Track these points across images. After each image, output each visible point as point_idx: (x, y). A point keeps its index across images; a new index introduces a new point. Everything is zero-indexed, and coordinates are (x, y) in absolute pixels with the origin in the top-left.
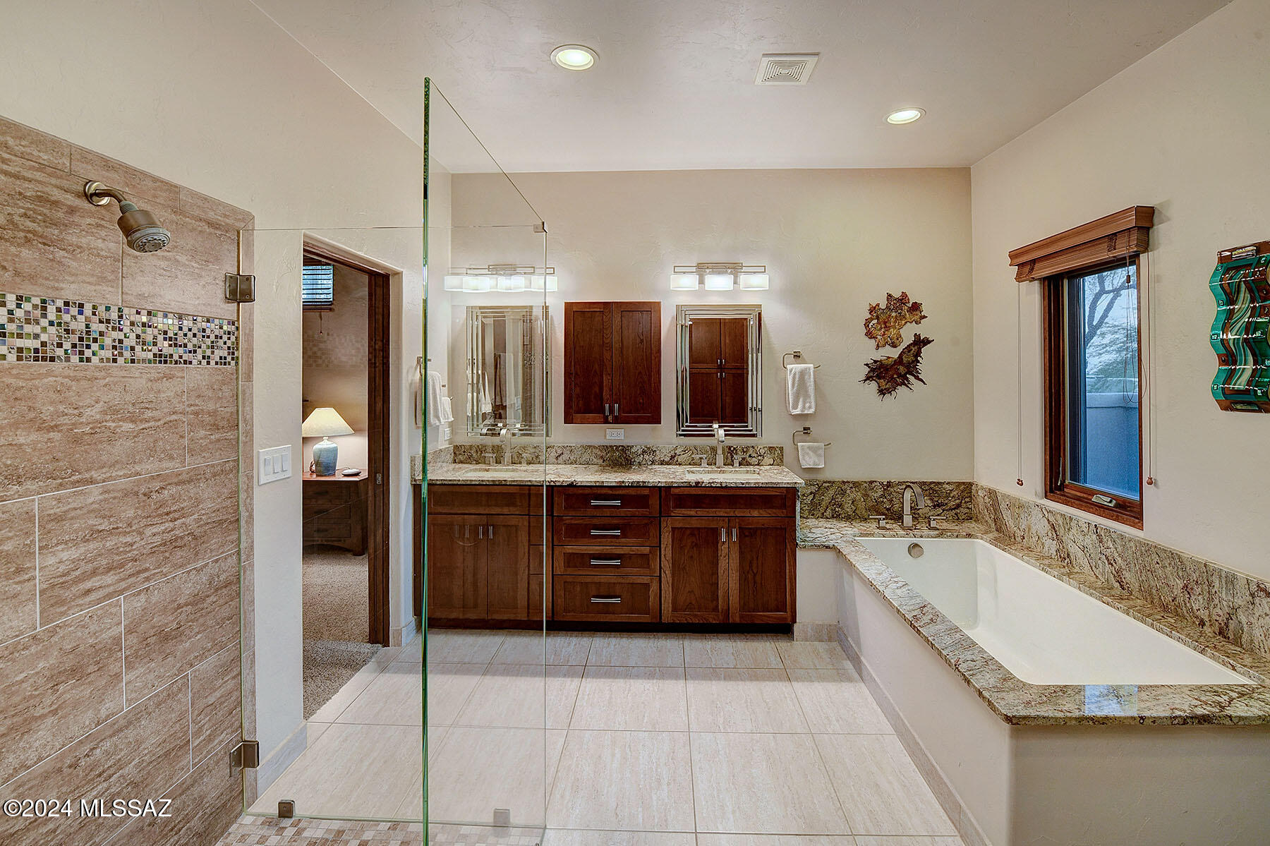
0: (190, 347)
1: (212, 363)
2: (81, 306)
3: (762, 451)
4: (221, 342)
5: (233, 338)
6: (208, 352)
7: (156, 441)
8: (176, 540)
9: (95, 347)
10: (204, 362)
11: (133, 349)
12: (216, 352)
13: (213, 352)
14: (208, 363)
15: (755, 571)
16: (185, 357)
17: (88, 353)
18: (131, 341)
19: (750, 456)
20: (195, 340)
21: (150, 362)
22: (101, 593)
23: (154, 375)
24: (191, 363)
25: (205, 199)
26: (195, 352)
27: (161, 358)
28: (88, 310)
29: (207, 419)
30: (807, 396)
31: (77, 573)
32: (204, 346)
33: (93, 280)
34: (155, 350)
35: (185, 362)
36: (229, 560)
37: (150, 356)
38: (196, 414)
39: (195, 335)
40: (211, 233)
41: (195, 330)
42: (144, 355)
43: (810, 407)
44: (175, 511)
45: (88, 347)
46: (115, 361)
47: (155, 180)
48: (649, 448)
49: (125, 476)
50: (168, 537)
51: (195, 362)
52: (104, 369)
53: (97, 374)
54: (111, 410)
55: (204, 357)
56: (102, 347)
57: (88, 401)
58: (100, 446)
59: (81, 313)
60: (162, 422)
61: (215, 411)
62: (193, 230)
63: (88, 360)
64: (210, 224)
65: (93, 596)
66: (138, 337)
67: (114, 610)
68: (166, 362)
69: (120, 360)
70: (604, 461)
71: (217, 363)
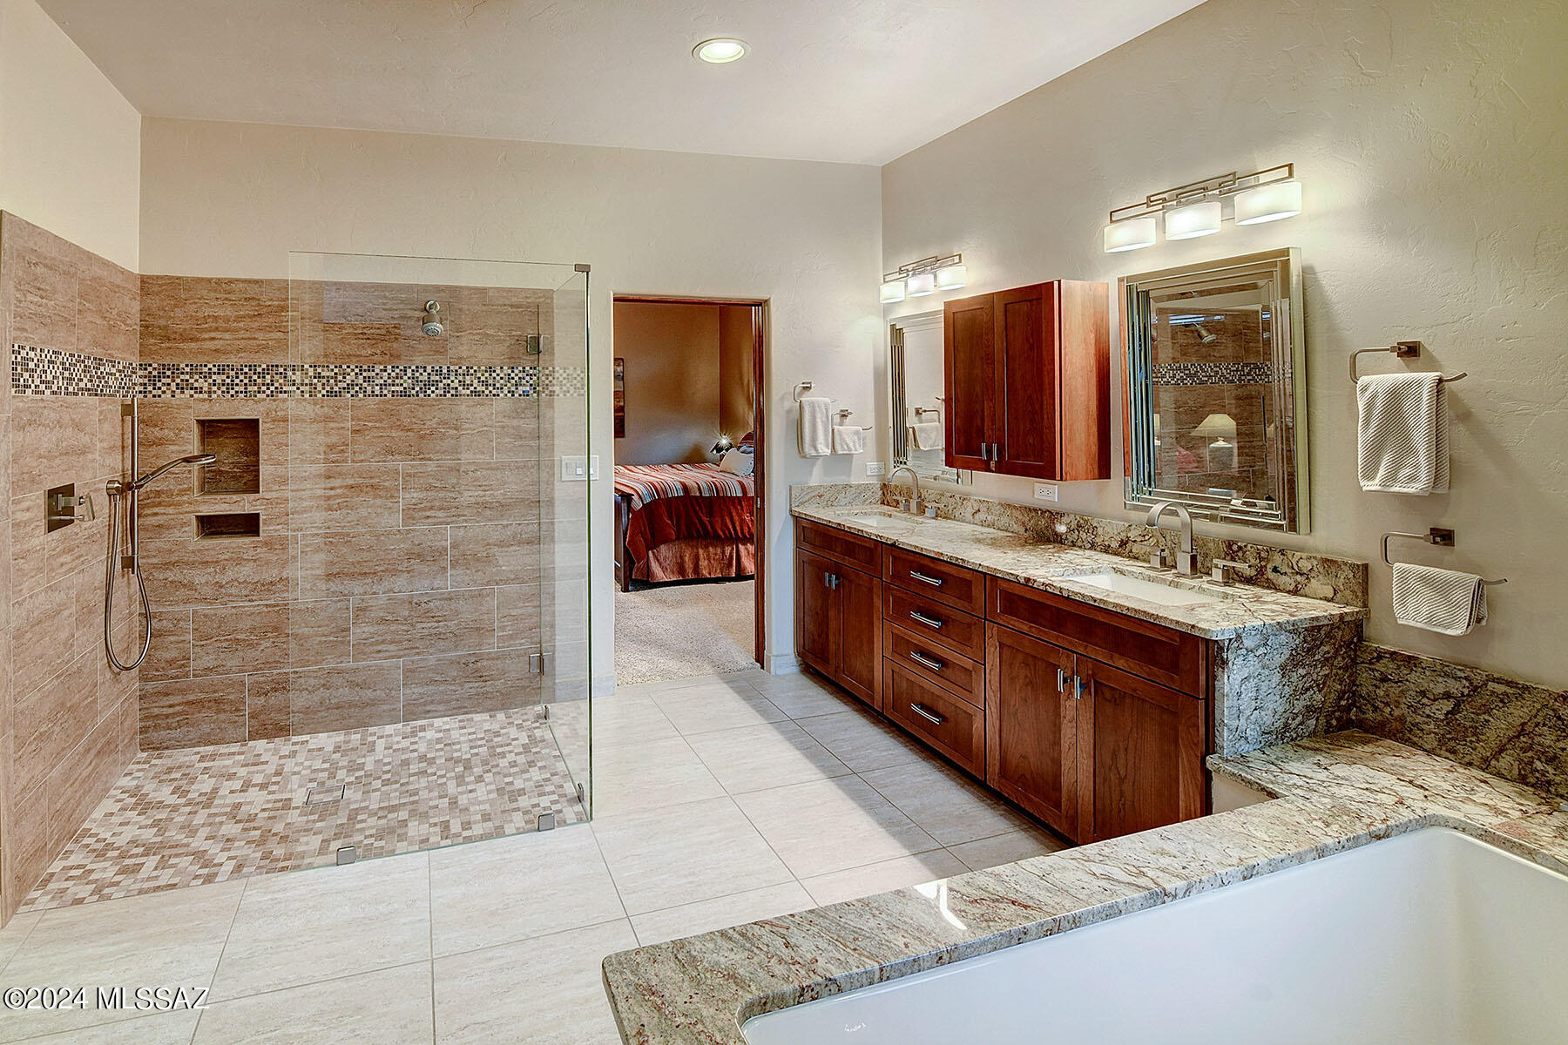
0: (498, 385)
1: (516, 395)
2: (425, 367)
3: (1305, 565)
4: (524, 382)
5: (535, 378)
6: (513, 389)
7: (472, 442)
8: (486, 503)
9: (433, 388)
10: (509, 395)
11: (456, 388)
12: (520, 388)
13: (517, 389)
14: (513, 395)
15: (1123, 775)
16: (494, 392)
17: (429, 392)
18: (456, 384)
19: (1275, 570)
20: (502, 381)
21: (468, 395)
22: (435, 520)
23: (471, 403)
24: (498, 395)
25: (510, 290)
26: (502, 388)
27: (475, 393)
28: (429, 369)
29: (511, 431)
30: (1405, 449)
31: (422, 505)
32: (509, 385)
33: (432, 353)
34: (472, 388)
35: (494, 395)
36: (531, 526)
37: (469, 392)
38: (503, 427)
39: (502, 378)
40: (513, 312)
41: (502, 375)
42: (464, 392)
43: (1412, 478)
44: (485, 485)
45: (429, 389)
46: (445, 396)
47: (469, 289)
48: (1086, 521)
49: (450, 459)
50: (480, 500)
51: (501, 395)
52: (439, 400)
53: (434, 403)
54: (441, 422)
55: (509, 392)
56: (437, 389)
57: (429, 417)
58: (435, 442)
59: (425, 371)
60: (476, 431)
61: (519, 426)
62: (499, 313)
63: (429, 395)
64: (511, 306)
65: (430, 520)
66: (460, 381)
67: (444, 532)
68: (479, 395)
69: (449, 395)
70: (1026, 529)
71: (520, 395)
